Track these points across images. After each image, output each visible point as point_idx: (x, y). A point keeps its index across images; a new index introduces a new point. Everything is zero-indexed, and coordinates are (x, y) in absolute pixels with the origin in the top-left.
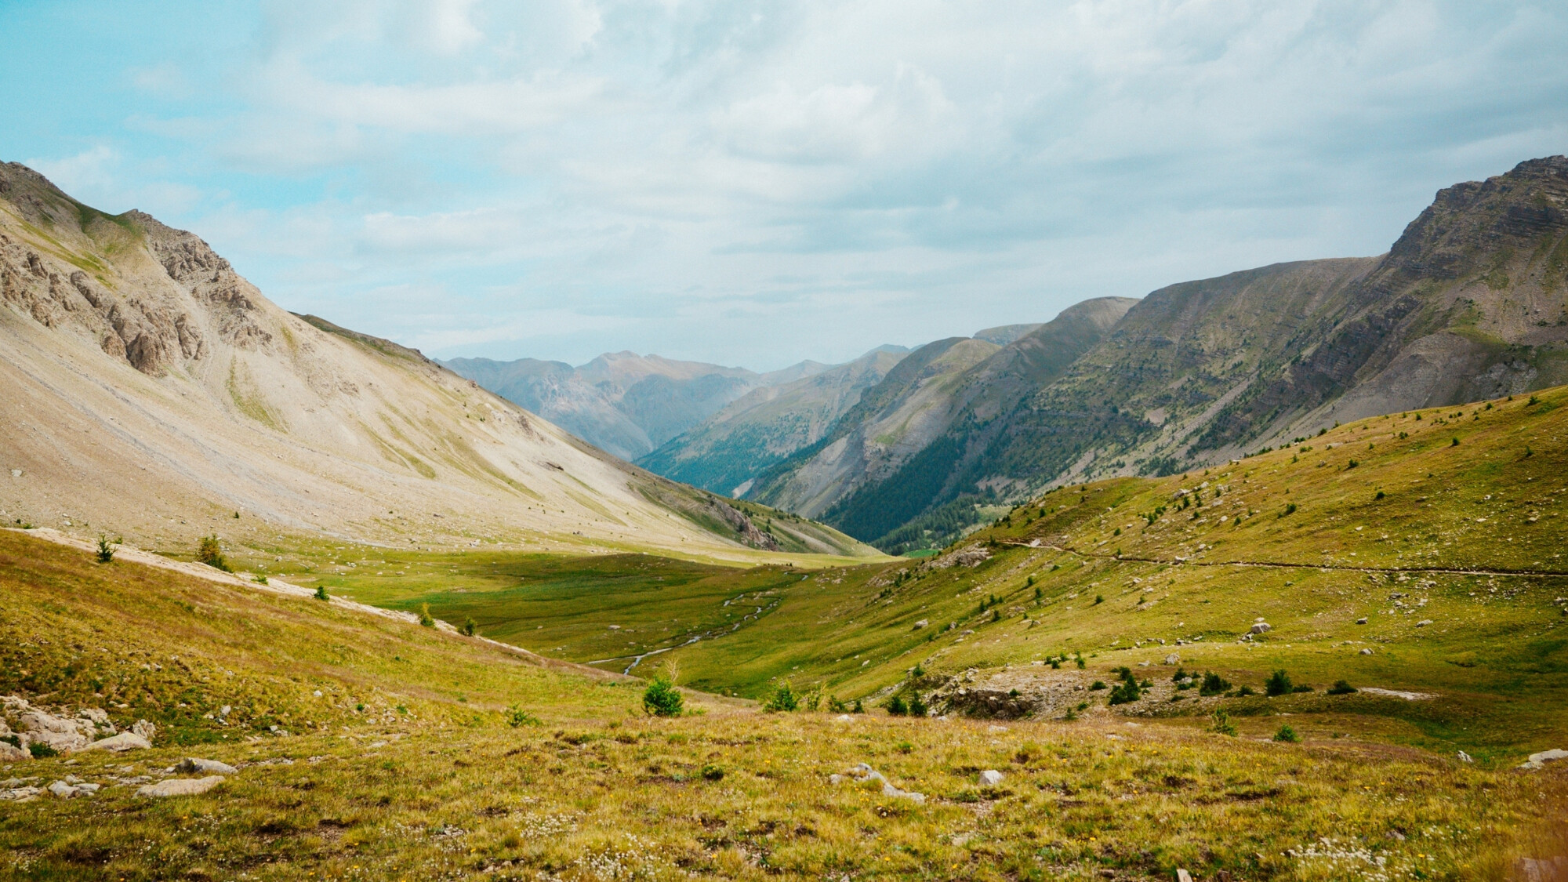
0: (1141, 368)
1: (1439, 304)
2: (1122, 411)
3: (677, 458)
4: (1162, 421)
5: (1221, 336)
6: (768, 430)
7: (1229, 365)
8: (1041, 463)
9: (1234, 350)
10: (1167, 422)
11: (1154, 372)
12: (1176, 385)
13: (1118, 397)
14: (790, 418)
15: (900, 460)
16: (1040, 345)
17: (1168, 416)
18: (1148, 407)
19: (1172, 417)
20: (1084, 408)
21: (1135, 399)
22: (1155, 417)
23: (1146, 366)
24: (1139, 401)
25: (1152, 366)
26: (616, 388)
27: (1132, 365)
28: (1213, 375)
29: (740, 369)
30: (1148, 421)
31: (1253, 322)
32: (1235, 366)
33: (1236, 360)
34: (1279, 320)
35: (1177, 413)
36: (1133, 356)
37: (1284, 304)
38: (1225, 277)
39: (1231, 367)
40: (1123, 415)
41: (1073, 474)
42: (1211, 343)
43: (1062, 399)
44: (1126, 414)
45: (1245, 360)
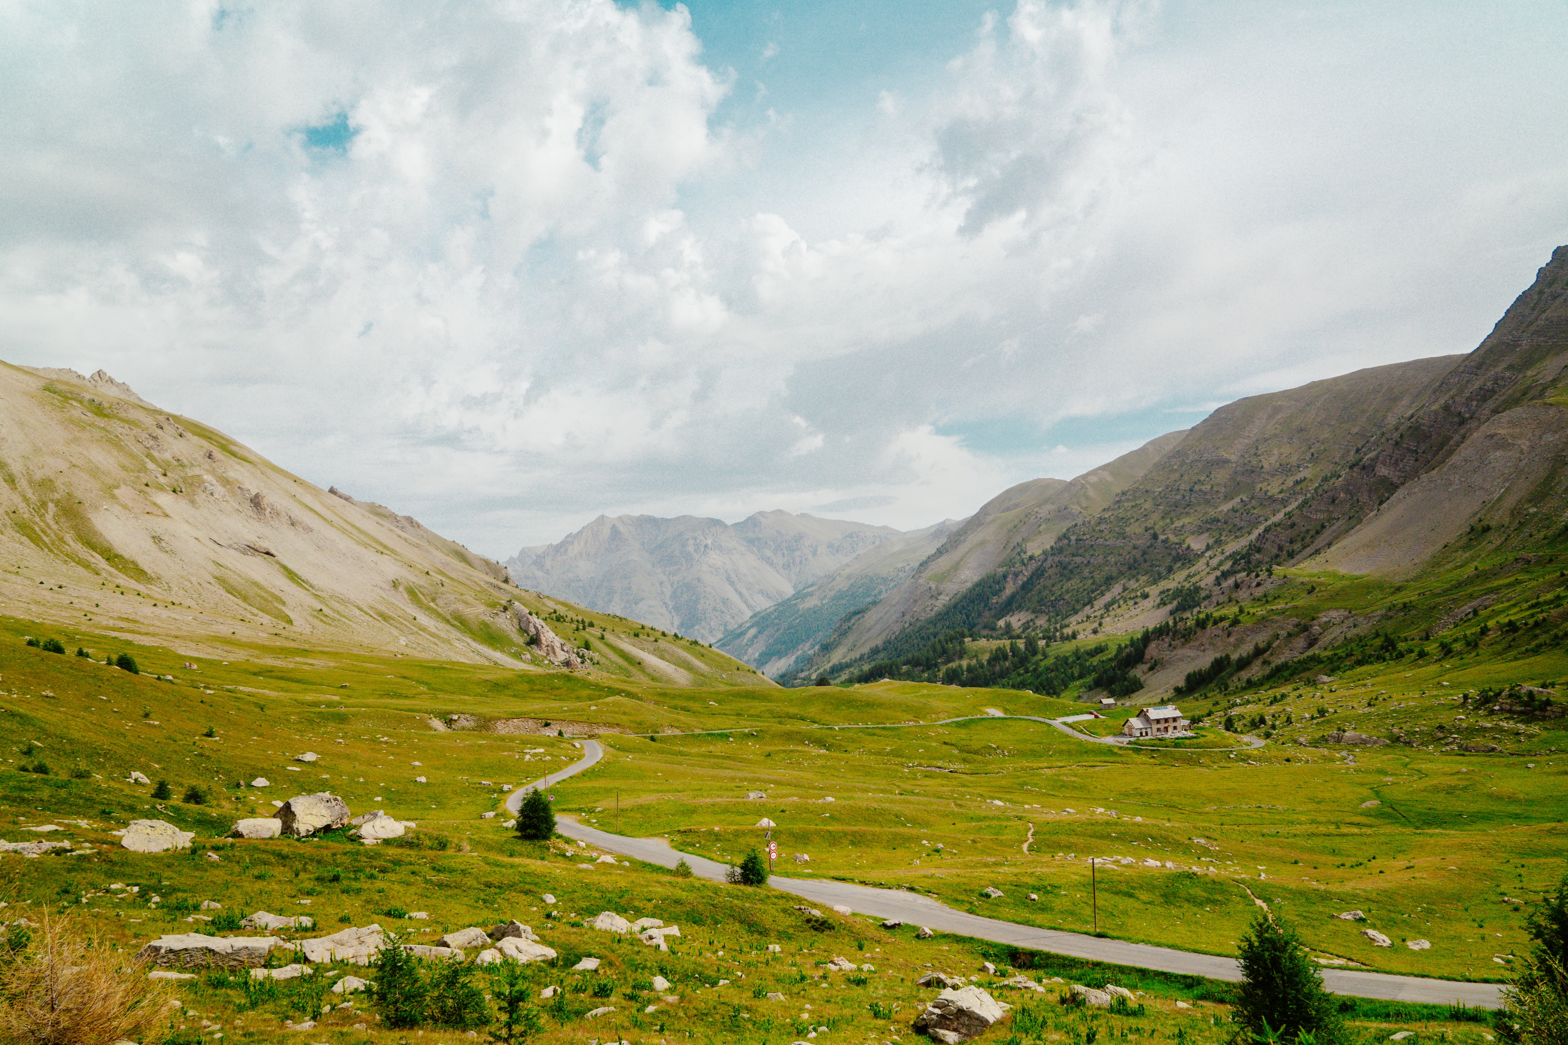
0: (1191, 490)
1: (1540, 376)
2: (1162, 537)
3: (801, 607)
4: (1204, 547)
5: (1286, 450)
6: (885, 580)
7: (1290, 483)
8: (1066, 597)
9: (1299, 467)
10: (1208, 548)
11: (1205, 494)
12: (1226, 507)
13: (1161, 523)
14: (907, 568)
15: (947, 598)
16: (1109, 478)
17: (1211, 541)
18: (1193, 533)
19: (1216, 542)
20: (1123, 536)
21: (1178, 524)
22: (1197, 544)
23: (1197, 488)
24: (1183, 526)
25: (1203, 488)
26: (766, 543)
27: (1183, 487)
28: (1269, 494)
29: (885, 527)
30: (1188, 547)
31: (1326, 434)
32: (1297, 483)
33: (1299, 477)
34: (1355, 430)
35: (1223, 538)
36: (1186, 478)
37: (1363, 411)
38: (1301, 388)
39: (1292, 484)
40: (1163, 541)
41: (1096, 608)
42: (1273, 460)
43: (1103, 527)
44: (1165, 541)
45: (1309, 476)
